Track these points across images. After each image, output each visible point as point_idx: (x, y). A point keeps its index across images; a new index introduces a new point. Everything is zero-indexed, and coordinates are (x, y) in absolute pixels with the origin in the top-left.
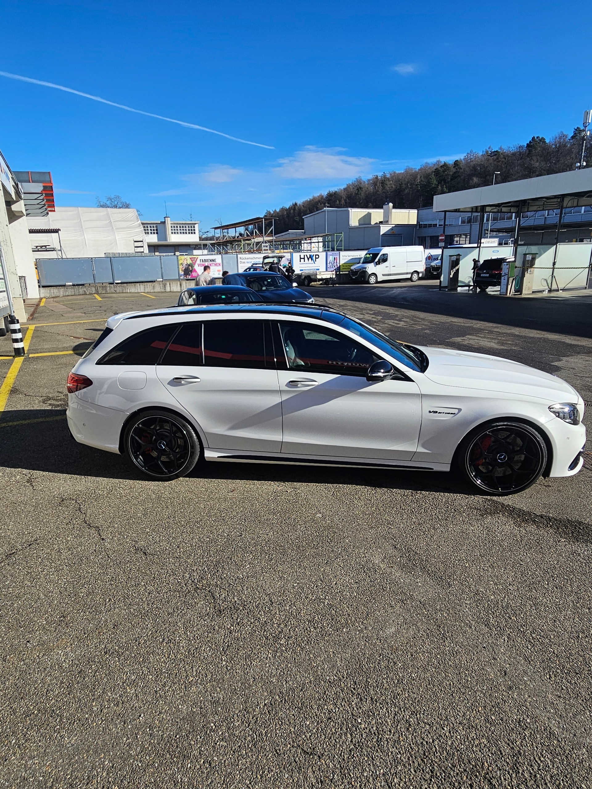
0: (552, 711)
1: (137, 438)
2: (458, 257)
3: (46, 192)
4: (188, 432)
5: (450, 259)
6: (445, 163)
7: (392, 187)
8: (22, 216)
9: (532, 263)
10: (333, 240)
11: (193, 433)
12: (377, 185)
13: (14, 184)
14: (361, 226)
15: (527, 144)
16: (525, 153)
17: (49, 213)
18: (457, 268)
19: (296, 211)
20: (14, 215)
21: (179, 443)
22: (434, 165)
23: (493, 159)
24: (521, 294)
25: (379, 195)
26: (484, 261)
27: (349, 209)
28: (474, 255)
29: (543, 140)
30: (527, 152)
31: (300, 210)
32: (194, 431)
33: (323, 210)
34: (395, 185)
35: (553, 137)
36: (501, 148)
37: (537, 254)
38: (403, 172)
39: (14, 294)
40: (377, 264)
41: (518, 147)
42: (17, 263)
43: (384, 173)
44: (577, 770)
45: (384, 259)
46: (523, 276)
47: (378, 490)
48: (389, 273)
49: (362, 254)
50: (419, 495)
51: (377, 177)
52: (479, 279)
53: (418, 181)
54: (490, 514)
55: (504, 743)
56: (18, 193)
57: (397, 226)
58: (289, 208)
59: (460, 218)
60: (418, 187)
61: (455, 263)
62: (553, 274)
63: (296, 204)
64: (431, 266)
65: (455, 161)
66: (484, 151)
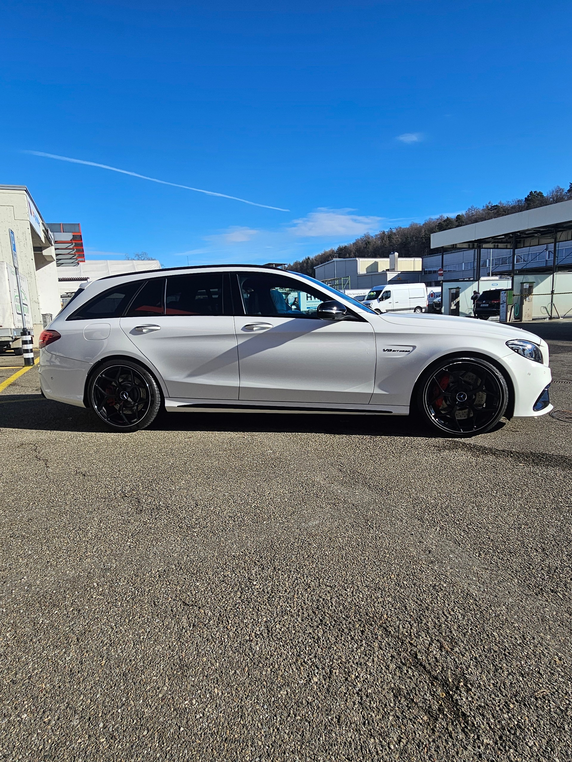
0: (474, 579)
1: (100, 388)
2: (458, 290)
3: (76, 242)
4: (151, 385)
5: (450, 292)
6: (448, 218)
7: (398, 241)
8: (53, 261)
9: (529, 291)
10: (340, 283)
11: (153, 381)
12: (384, 239)
13: (44, 229)
14: (368, 274)
15: (526, 198)
16: (524, 206)
17: (80, 263)
18: (457, 300)
19: (309, 265)
20: (46, 260)
21: (142, 396)
22: (438, 220)
23: (493, 213)
24: (521, 321)
25: (386, 248)
26: (483, 292)
27: (357, 259)
28: (474, 286)
29: (540, 194)
30: (526, 205)
31: (312, 263)
32: (154, 379)
33: (332, 261)
34: (401, 239)
35: (550, 191)
36: (500, 203)
37: (535, 282)
38: (408, 227)
39: (35, 321)
40: (380, 301)
41: (517, 202)
42: (39, 294)
43: (390, 228)
44: (491, 622)
45: (387, 295)
46: (522, 303)
47: (337, 436)
48: (393, 309)
49: (366, 292)
50: (378, 438)
51: (384, 232)
52: (479, 309)
53: (423, 234)
54: (449, 449)
55: (411, 601)
56: (47, 238)
57: (403, 273)
58: (302, 262)
59: (463, 264)
60: (423, 240)
61: (455, 296)
62: (552, 302)
63: (309, 258)
64: (434, 302)
65: (458, 216)
66: (485, 206)
